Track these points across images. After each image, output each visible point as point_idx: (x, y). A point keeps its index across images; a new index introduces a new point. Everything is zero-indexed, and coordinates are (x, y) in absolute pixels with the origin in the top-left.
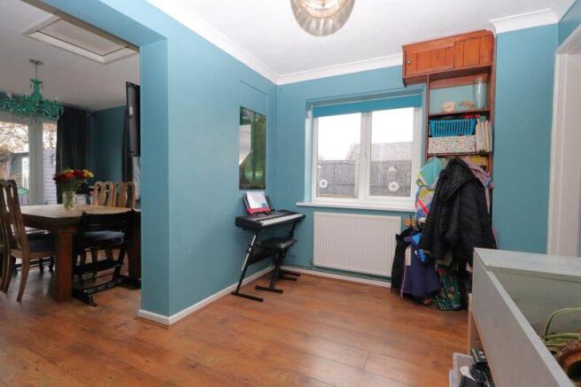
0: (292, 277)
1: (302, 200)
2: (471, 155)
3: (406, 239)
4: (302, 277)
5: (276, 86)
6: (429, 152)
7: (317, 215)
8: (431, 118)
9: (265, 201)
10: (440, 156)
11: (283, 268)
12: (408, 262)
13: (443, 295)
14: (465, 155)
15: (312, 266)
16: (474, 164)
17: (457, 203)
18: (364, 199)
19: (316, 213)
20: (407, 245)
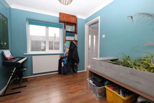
0: (26, 80)
1: (27, 53)
2: (74, 41)
3: (62, 60)
4: (28, 79)
5: (10, 8)
6: (66, 40)
7: (34, 57)
8: (67, 32)
9: (11, 54)
10: (69, 41)
11: (23, 78)
12: (63, 65)
13: (70, 71)
14: (73, 41)
15: (32, 74)
16: (75, 42)
17: (73, 51)
18: (48, 51)
19: (33, 57)
20: (62, 61)
